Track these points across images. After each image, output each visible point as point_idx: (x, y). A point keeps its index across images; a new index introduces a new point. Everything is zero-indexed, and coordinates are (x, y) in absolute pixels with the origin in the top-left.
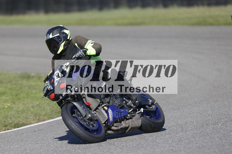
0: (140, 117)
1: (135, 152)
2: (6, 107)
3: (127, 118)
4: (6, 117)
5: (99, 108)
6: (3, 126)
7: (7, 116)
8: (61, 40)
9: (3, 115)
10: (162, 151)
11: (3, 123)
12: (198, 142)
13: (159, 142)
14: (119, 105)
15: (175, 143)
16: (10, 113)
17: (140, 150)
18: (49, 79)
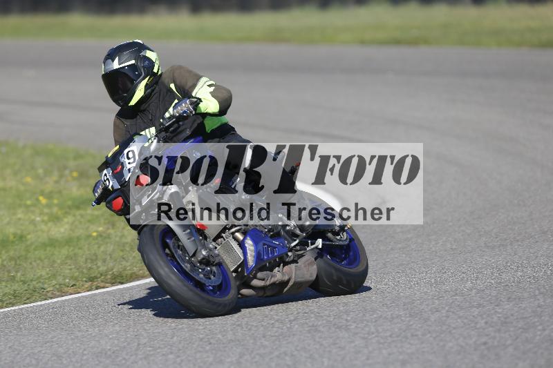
0: (316, 259)
1: (396, 346)
2: (95, 234)
3: (287, 260)
4: (94, 258)
5: (224, 235)
6: (85, 279)
7: (95, 255)
8: (140, 75)
9: (87, 252)
10: (462, 347)
11: (85, 271)
12: (548, 326)
13: (454, 326)
14: (269, 231)
15: (492, 327)
16: (102, 249)
17: (409, 343)
18: (110, 164)
